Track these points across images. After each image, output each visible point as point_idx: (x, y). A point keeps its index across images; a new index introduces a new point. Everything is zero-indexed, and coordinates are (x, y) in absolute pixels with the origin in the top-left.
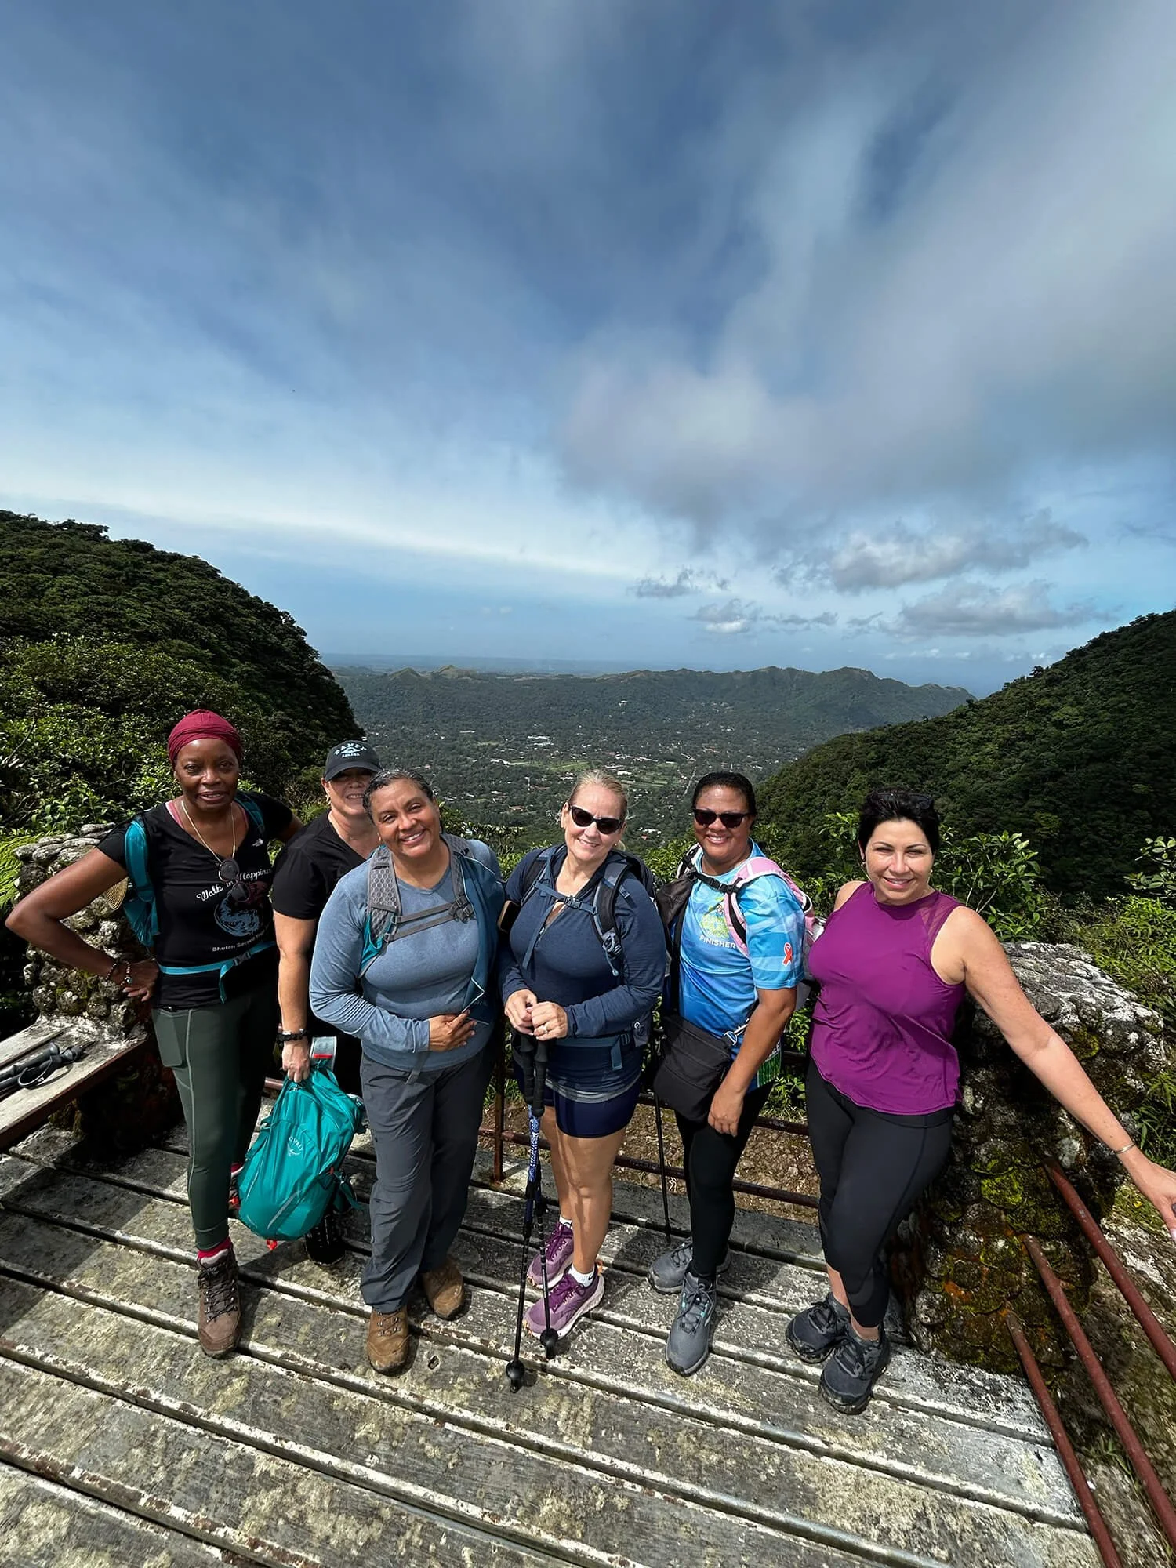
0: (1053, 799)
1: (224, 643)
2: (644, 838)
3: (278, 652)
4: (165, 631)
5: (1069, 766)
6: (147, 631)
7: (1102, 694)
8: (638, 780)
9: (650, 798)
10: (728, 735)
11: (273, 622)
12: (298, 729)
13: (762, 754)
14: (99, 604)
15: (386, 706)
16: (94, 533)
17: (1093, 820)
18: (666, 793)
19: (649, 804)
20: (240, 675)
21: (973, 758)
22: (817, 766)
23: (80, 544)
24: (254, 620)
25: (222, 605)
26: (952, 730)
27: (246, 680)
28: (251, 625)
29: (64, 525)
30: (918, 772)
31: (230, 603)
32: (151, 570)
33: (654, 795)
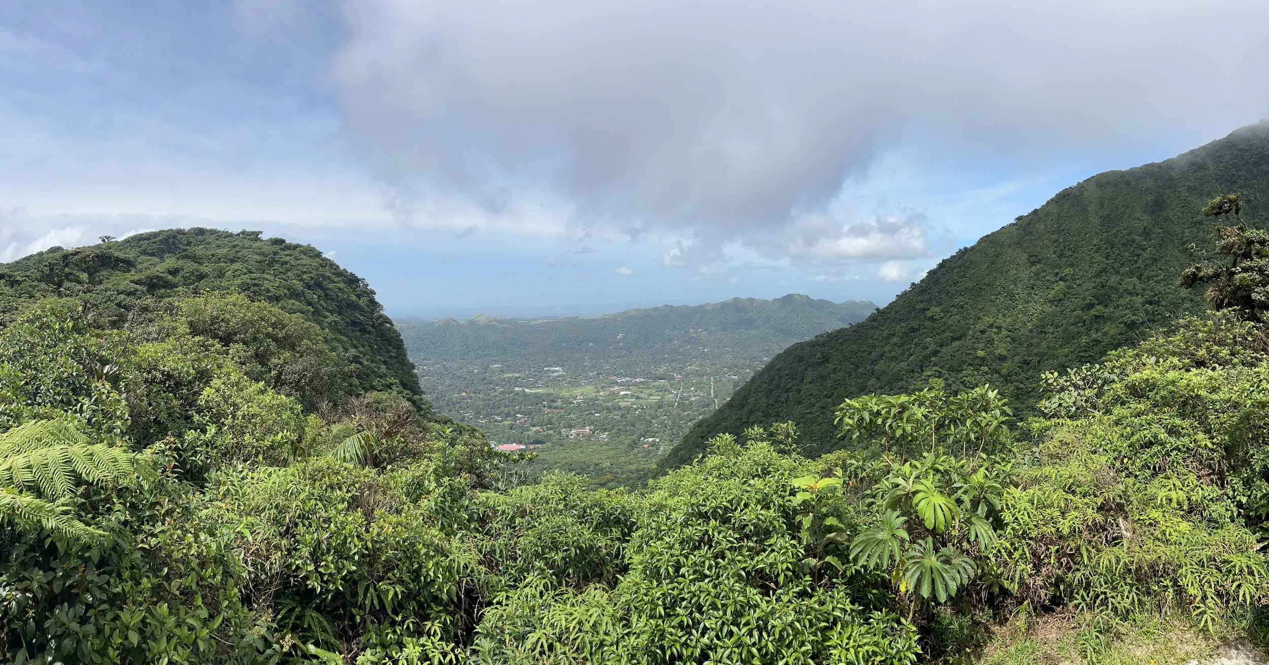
0: (937, 368)
1: (322, 302)
2: (646, 446)
3: (355, 307)
4: (285, 294)
5: (941, 346)
6: (274, 295)
7: (951, 298)
8: (637, 398)
9: (648, 412)
10: (706, 354)
11: (355, 286)
12: (365, 363)
13: (736, 366)
14: (251, 279)
15: (432, 346)
16: (254, 236)
17: (961, 378)
18: (660, 407)
19: (647, 417)
20: (330, 323)
21: (886, 349)
22: (779, 369)
23: (247, 243)
24: (342, 285)
25: (323, 276)
26: (870, 331)
27: (333, 326)
28: (340, 289)
29: (241, 233)
30: (852, 364)
31: (328, 274)
32: (283, 256)
33: (651, 408)
